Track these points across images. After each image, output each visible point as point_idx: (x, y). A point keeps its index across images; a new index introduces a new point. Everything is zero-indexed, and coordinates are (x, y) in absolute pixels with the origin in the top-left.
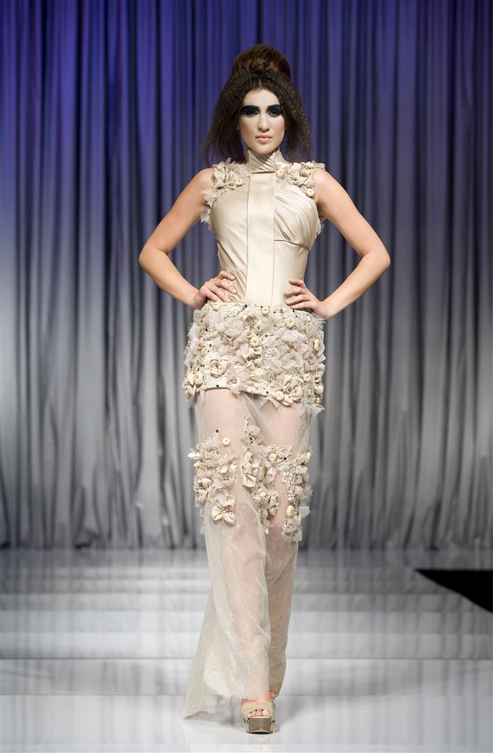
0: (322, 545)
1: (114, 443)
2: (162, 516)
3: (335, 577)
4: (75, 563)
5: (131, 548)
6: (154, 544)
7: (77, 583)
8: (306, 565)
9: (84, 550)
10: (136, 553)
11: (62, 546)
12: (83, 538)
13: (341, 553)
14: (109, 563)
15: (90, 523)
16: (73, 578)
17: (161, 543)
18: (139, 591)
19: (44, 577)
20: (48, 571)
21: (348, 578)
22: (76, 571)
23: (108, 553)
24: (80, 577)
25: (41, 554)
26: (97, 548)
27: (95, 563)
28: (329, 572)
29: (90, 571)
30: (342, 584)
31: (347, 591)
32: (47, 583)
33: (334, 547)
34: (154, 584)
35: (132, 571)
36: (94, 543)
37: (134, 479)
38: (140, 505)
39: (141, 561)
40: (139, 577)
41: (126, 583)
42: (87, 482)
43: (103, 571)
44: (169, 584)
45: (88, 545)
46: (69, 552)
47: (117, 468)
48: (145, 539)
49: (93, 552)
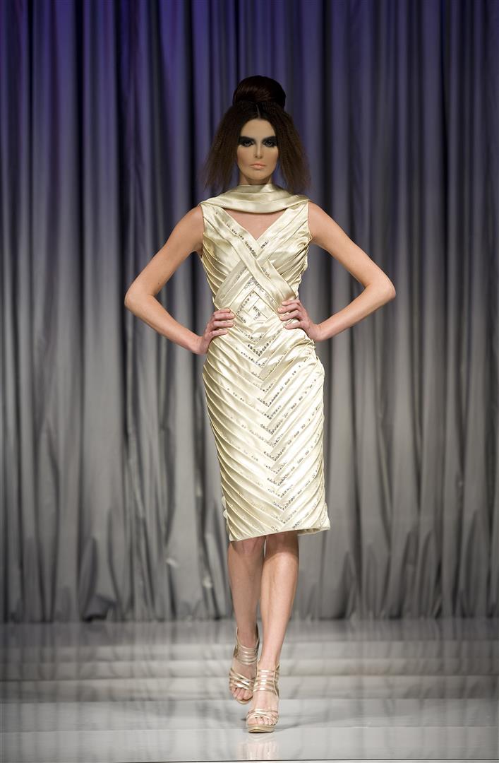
0: (422, 613)
1: (136, 481)
2: (202, 577)
3: (440, 654)
4: (85, 641)
5: (162, 620)
6: (192, 613)
7: (87, 666)
8: (401, 638)
9: (95, 623)
10: (168, 625)
11: (67, 619)
12: (95, 609)
13: (447, 622)
14: (131, 639)
15: (105, 587)
16: (81, 659)
17: (202, 612)
18: (173, 675)
19: (42, 659)
20: (48, 651)
21: (458, 655)
22: (86, 650)
23: (129, 626)
24: (91, 658)
25: (38, 628)
26: (115, 620)
27: (112, 640)
28: (433, 647)
29: (105, 651)
30: (449, 662)
31: (457, 672)
32: (47, 666)
33: (439, 615)
34: (194, 665)
35: (162, 649)
36: (110, 614)
37: (163, 529)
38: (171, 562)
39: (174, 636)
40: (173, 657)
41: (155, 665)
42: (99, 534)
43: (123, 649)
44: (213, 664)
45: (102, 617)
46: (76, 626)
47: (141, 515)
48: (180, 608)
49: (109, 625)
